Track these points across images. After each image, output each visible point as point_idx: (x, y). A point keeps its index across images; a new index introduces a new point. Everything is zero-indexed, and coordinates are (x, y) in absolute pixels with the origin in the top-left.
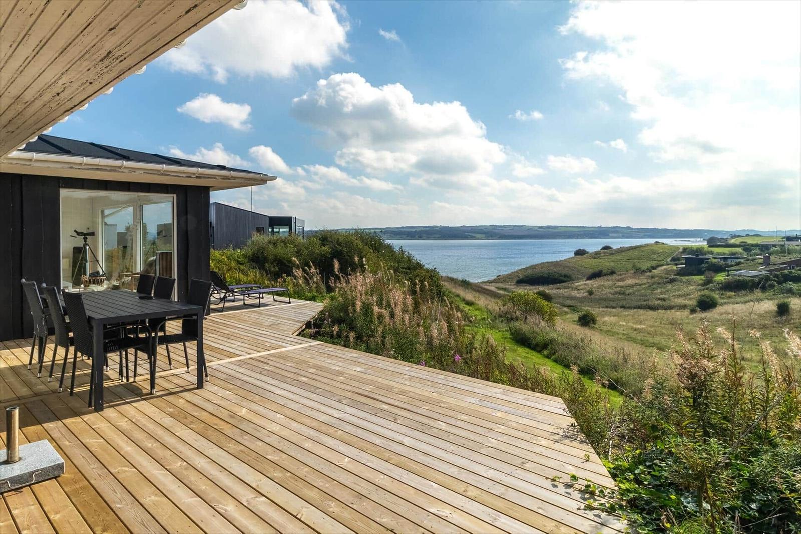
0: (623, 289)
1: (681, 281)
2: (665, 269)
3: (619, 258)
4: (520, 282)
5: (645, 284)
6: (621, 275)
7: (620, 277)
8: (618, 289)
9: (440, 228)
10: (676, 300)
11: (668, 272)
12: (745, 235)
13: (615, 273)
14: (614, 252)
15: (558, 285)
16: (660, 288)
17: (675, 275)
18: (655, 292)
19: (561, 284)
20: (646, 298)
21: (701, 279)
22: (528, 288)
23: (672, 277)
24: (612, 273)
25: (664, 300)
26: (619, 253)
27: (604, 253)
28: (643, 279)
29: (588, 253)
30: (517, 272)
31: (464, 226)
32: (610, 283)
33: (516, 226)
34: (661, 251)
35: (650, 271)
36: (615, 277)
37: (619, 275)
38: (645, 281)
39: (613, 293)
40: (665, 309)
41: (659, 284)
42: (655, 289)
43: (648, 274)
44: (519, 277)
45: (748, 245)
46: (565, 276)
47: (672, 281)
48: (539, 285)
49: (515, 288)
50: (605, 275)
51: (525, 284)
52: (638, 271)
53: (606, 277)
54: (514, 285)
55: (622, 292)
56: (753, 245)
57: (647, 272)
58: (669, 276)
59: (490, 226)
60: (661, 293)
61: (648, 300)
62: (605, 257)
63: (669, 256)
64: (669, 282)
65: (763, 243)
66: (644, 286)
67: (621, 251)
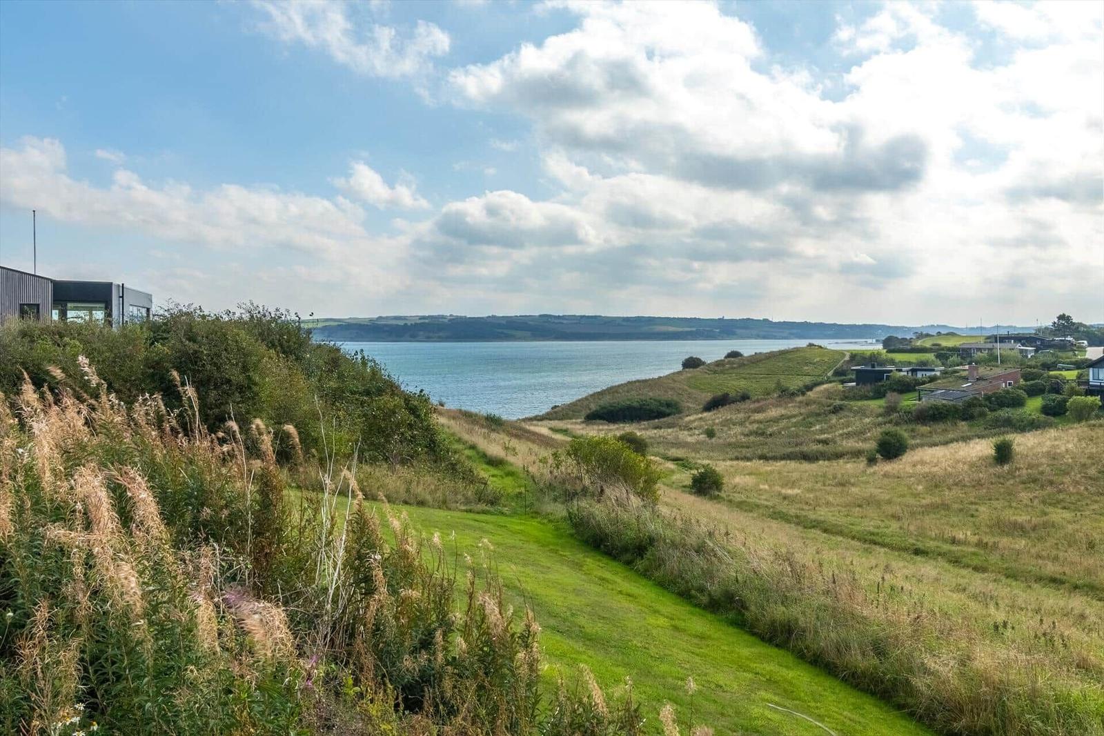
0: (762, 426)
1: (850, 410)
2: (827, 390)
3: (753, 372)
4: (592, 418)
5: (794, 416)
6: (758, 401)
7: (757, 405)
8: (755, 426)
9: (450, 320)
10: (844, 443)
11: (829, 395)
12: (935, 334)
13: (748, 398)
14: (745, 362)
15: (657, 420)
16: (820, 422)
17: (842, 400)
18: (812, 429)
19: (662, 420)
20: (799, 440)
21: (880, 407)
22: (606, 427)
23: (838, 402)
24: (745, 398)
25: (825, 442)
26: (753, 363)
27: (729, 363)
28: (791, 409)
29: (704, 363)
30: (586, 398)
31: (494, 317)
32: (741, 415)
33: (584, 316)
34: (818, 359)
35: (803, 394)
36: (748, 405)
37: (754, 402)
38: (796, 411)
39: (746, 433)
40: (829, 459)
41: (818, 415)
42: (811, 425)
43: (800, 398)
44: (590, 409)
45: (943, 349)
46: (668, 405)
47: (836, 410)
48: (624, 422)
49: (583, 429)
50: (733, 402)
51: (601, 421)
52: (786, 394)
53: (733, 406)
54: (583, 422)
55: (760, 431)
56: (949, 349)
57: (798, 395)
58: (832, 401)
59: (540, 316)
60: (822, 431)
61: (801, 444)
62: (730, 371)
63: (830, 368)
64: (833, 413)
65: (964, 346)
66: (794, 420)
67: (757, 359)
